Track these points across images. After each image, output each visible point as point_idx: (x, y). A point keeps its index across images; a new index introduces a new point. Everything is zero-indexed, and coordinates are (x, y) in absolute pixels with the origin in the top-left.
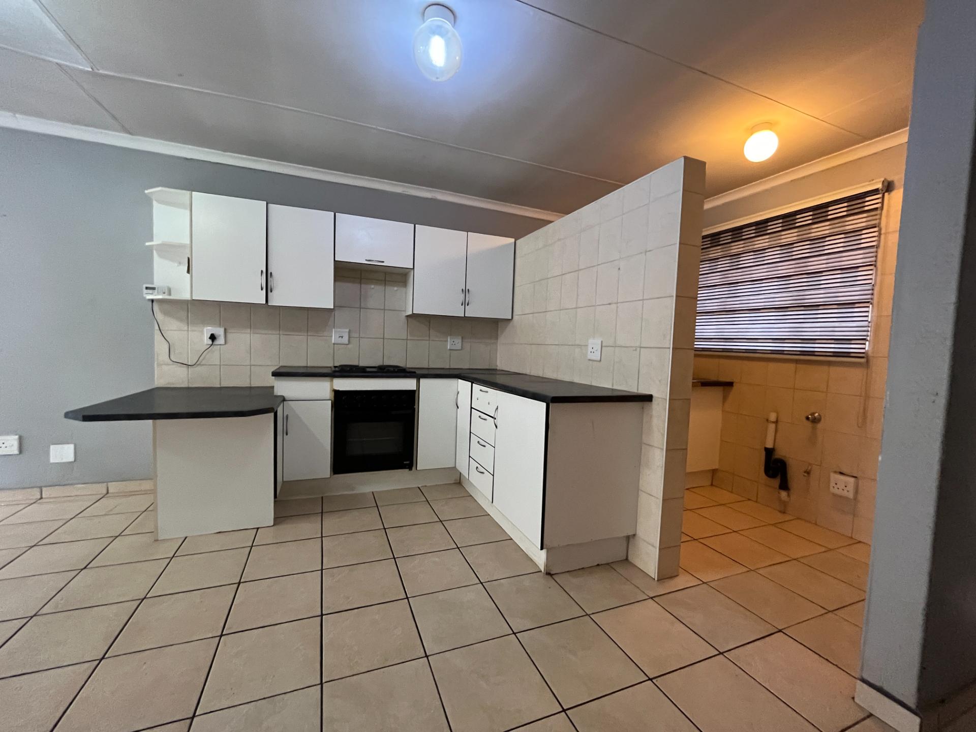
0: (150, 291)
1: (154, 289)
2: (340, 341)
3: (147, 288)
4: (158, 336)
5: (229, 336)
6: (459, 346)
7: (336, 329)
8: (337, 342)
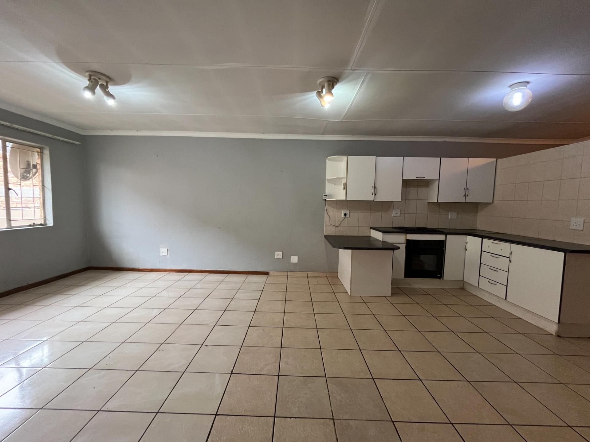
0: (325, 196)
1: (326, 195)
2: (396, 215)
3: (324, 195)
4: (326, 215)
5: (351, 214)
6: (455, 217)
7: (395, 210)
8: (395, 216)
